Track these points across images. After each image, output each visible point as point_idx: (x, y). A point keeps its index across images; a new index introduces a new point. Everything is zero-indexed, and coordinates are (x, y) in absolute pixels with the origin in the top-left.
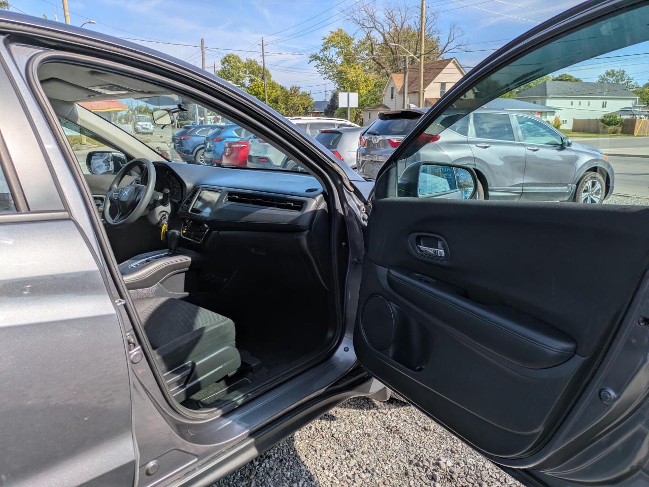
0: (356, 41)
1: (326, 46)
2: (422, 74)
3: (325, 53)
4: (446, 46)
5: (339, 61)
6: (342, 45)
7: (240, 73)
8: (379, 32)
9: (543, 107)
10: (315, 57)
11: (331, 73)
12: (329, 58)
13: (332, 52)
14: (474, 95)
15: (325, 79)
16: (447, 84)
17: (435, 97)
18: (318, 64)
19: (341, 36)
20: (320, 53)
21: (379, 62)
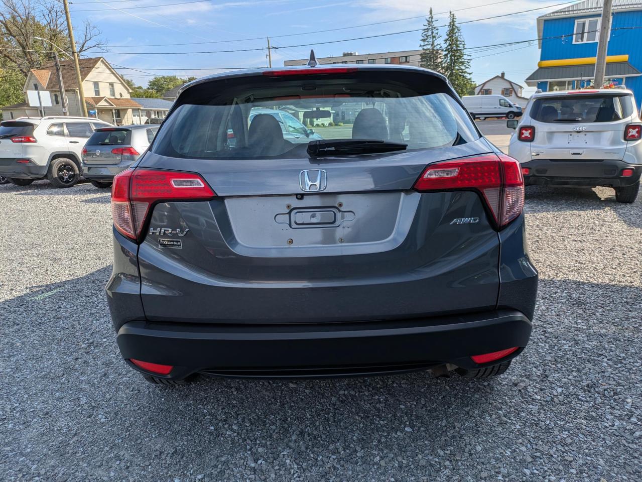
4: (84, 44)
14: (129, 95)
16: (100, 83)
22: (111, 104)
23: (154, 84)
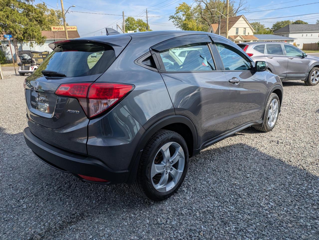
0: (192, 8)
1: (178, 11)
2: (228, 24)
3: (177, 15)
4: (238, 9)
5: (184, 18)
6: (185, 10)
7: (134, 26)
8: (204, 3)
9: (287, 38)
10: (172, 17)
11: (180, 25)
12: (179, 17)
13: (180, 14)
14: (253, 33)
15: (177, 28)
16: (239, 28)
17: (233, 35)
18: (174, 20)
19: (185, 6)
20: (174, 15)
21: (205, 18)
22: (242, 38)
23: (276, 26)
